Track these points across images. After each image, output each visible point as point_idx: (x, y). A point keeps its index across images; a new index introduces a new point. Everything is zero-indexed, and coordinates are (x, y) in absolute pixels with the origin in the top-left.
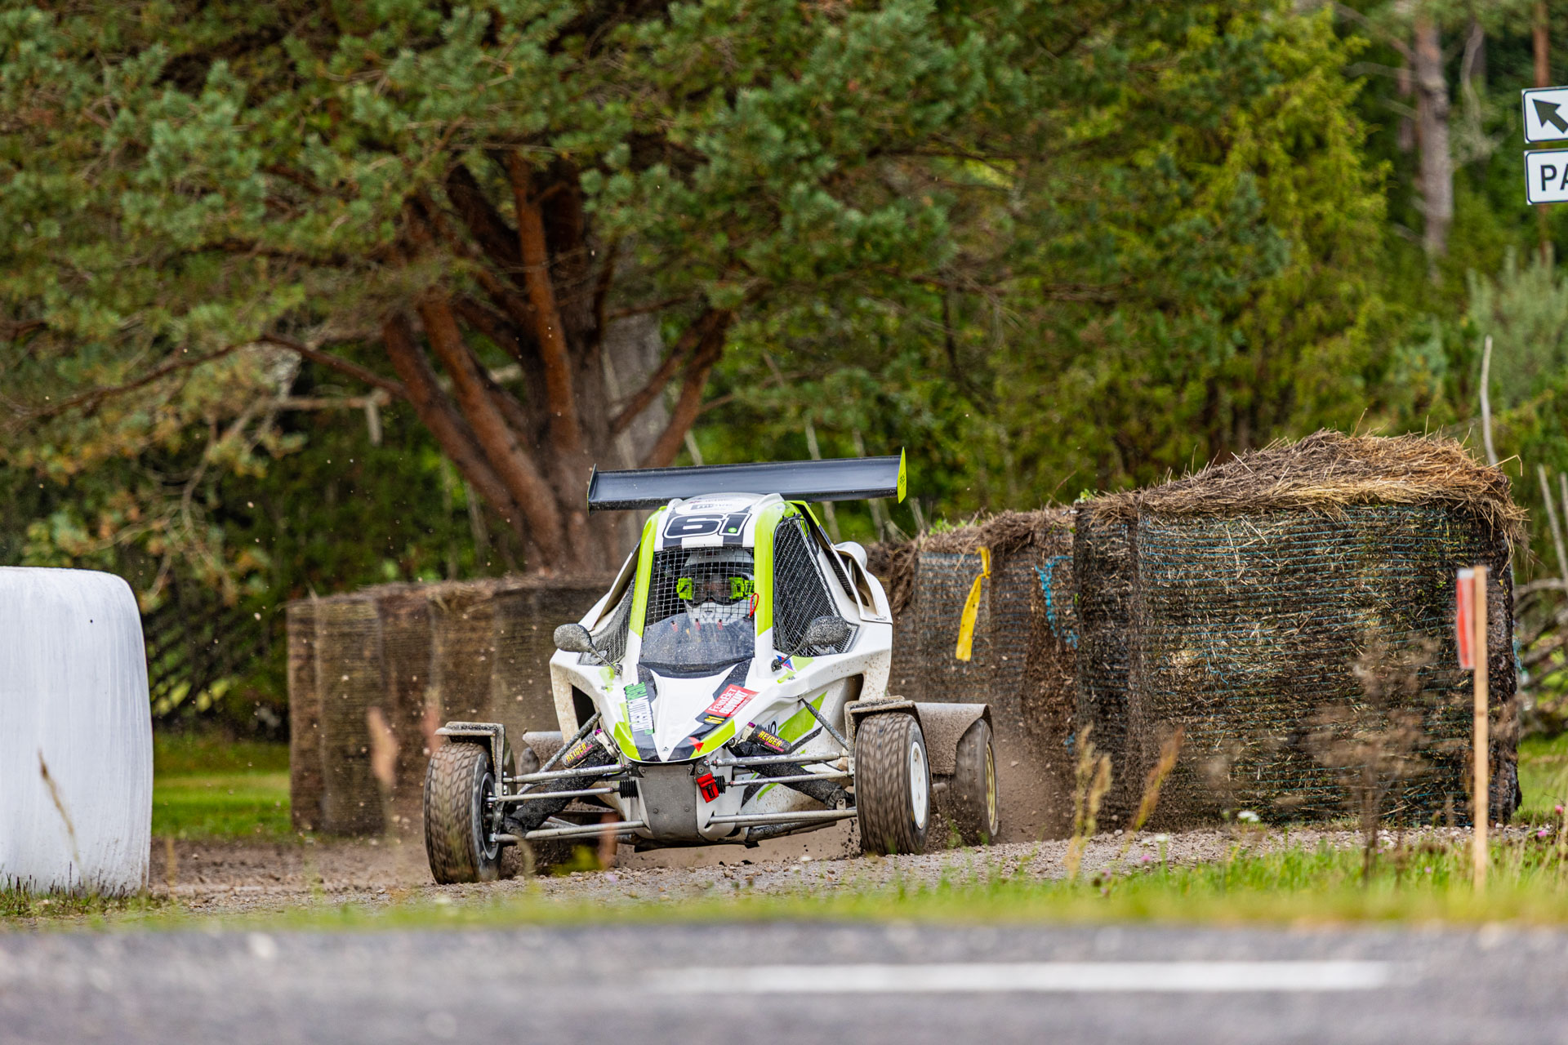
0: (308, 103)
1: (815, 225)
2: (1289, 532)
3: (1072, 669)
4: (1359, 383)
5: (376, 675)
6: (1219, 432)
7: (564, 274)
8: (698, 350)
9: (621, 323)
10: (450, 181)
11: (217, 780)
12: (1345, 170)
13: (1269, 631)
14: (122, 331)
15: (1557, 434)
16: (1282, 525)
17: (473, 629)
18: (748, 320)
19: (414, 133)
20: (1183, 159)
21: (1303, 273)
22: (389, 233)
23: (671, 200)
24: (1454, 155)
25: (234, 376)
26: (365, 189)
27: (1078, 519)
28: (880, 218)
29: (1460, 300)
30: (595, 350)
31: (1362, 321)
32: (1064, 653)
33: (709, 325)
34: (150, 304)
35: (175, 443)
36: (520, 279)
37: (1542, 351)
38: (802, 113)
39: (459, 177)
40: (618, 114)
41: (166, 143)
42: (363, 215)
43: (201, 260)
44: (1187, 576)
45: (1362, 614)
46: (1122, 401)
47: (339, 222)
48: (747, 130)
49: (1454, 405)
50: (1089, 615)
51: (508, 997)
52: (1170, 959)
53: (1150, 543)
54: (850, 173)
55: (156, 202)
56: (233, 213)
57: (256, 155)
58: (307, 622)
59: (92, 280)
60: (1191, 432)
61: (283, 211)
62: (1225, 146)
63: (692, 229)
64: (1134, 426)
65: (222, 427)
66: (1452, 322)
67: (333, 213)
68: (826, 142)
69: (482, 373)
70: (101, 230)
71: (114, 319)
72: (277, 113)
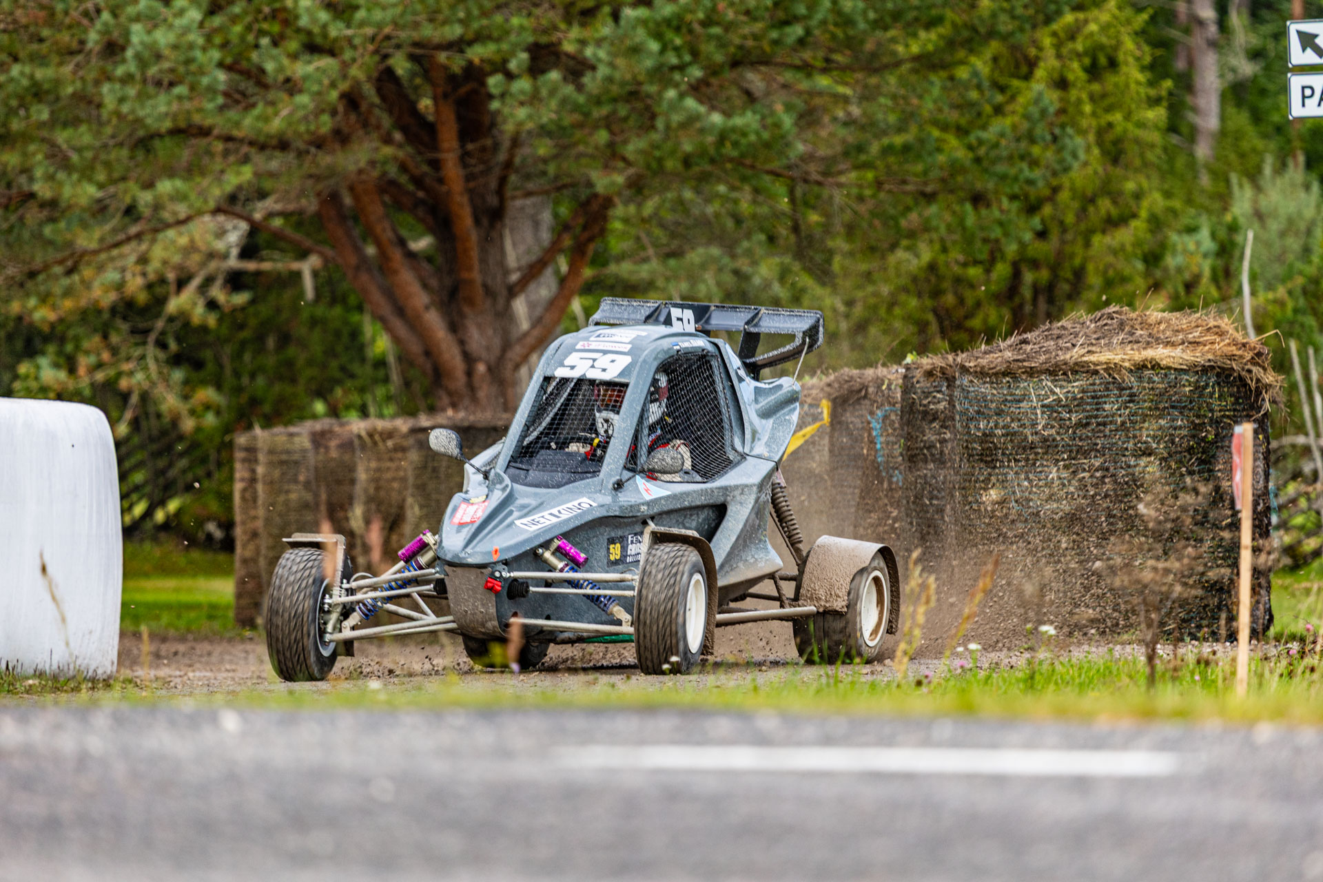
0: (259, 11)
1: (684, 125)
2: (1083, 391)
3: (898, 505)
4: (1140, 266)
5: (309, 497)
6: (1021, 306)
7: (473, 161)
8: (585, 228)
9: (518, 203)
10: (379, 80)
11: (172, 582)
12: (1133, 86)
13: (1065, 474)
14: (99, 201)
15: (1304, 313)
16: (1076, 386)
17: (391, 460)
18: (626, 203)
19: (349, 40)
20: (996, 74)
21: (1096, 173)
22: (326, 124)
23: (564, 101)
24: (1222, 76)
25: (192, 241)
26: (307, 85)
27: (905, 377)
28: (738, 121)
29: (1224, 199)
30: (498, 226)
31: (1144, 214)
32: (891, 490)
33: (595, 206)
34: (124, 179)
35: (142, 298)
36: (436, 164)
37: (1294, 244)
38: (678, 29)
39: (386, 78)
40: (522, 28)
41: (142, 43)
42: (304, 107)
43: (168, 142)
44: (996, 426)
45: (1143, 461)
46: (940, 278)
47: (284, 112)
48: (628, 43)
49: (1219, 288)
50: (913, 457)
51: (437, 768)
52: (994, 746)
53: (966, 398)
54: (714, 81)
55: (132, 91)
56: (196, 103)
57: (216, 55)
58: (251, 450)
59: (75, 158)
60: (998, 306)
61: (237, 102)
62: (1032, 64)
63: (580, 125)
64: (949, 299)
65: (181, 284)
66: (1218, 217)
67: (280, 106)
68: (695, 54)
69: (402, 243)
70: (83, 115)
71: (91, 190)
72: (234, 19)
